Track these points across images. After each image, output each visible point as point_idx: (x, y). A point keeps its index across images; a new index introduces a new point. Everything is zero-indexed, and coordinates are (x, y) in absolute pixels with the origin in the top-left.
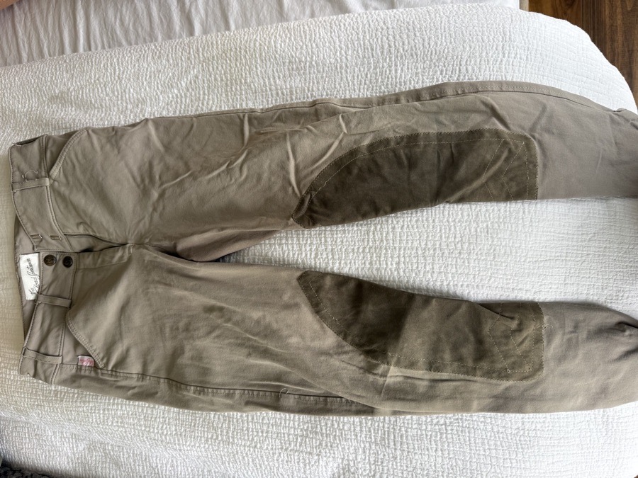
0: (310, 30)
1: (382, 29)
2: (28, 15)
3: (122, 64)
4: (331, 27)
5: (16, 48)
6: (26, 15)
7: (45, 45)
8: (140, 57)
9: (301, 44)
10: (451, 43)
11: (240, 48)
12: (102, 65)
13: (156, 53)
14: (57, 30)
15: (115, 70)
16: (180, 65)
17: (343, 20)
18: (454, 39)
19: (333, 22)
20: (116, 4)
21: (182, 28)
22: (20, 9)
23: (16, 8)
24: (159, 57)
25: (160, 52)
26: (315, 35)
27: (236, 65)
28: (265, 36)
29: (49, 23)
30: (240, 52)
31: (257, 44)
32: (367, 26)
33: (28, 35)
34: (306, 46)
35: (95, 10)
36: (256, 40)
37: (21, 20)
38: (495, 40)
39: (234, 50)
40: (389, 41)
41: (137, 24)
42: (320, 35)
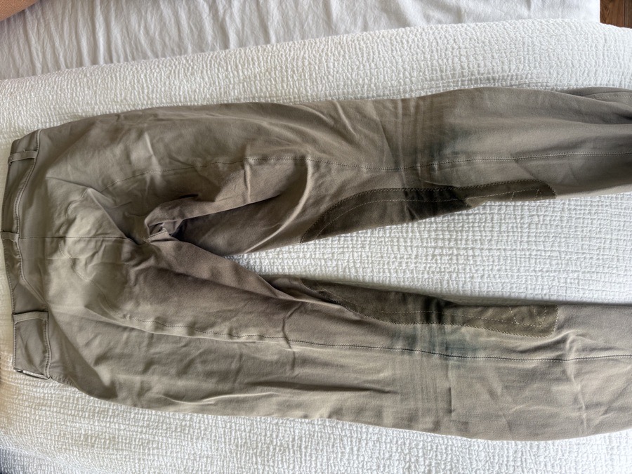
0: (367, 47)
1: (453, 49)
2: (42, 21)
3: (151, 81)
4: (392, 45)
5: (28, 57)
6: (39, 21)
7: (61, 54)
8: (170, 73)
9: (358, 63)
10: (535, 67)
11: (287, 67)
12: (128, 82)
13: (188, 69)
14: (74, 37)
15: (143, 88)
16: (217, 83)
17: (405, 36)
18: (539, 63)
19: (393, 38)
20: (139, 11)
21: (215, 38)
22: (32, 15)
23: (28, 13)
24: (192, 74)
25: (193, 68)
26: (374, 54)
27: (283, 87)
28: (314, 52)
29: (65, 34)
30: (287, 71)
31: (306, 63)
32: (434, 44)
33: (41, 43)
34: (364, 66)
35: (116, 16)
36: (304, 58)
37: (33, 26)
38: (588, 64)
39: (279, 68)
40: (461, 62)
41: (163, 33)
42: (379, 53)
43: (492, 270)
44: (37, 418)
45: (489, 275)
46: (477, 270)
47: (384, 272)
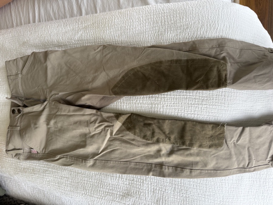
0: (130, 13)
1: (162, 13)
2: (16, 7)
3: (51, 28)
4: (139, 12)
5: (11, 20)
6: (15, 7)
7: (23, 20)
8: (58, 26)
9: (126, 20)
10: (193, 20)
11: (100, 22)
12: (43, 29)
13: (65, 24)
14: (27, 13)
15: (48, 32)
16: (75, 29)
17: (145, 9)
18: (195, 18)
19: (140, 10)
20: (51, 2)
21: (77, 12)
22: (13, 4)
23: (11, 4)
24: (66, 26)
25: (67, 23)
26: (132, 16)
27: (98, 30)
28: (110, 16)
29: (24, 11)
30: (100, 24)
31: (107, 20)
32: (155, 11)
33: (16, 16)
34: (128, 21)
35: (42, 4)
36: (106, 18)
37: (13, 9)
38: (214, 18)
39: (97, 23)
40: (165, 19)
41: (59, 11)
42: (134, 16)
43: (171, 103)
44: (8, 161)
45: (170, 105)
46: (165, 103)
47: (131, 104)
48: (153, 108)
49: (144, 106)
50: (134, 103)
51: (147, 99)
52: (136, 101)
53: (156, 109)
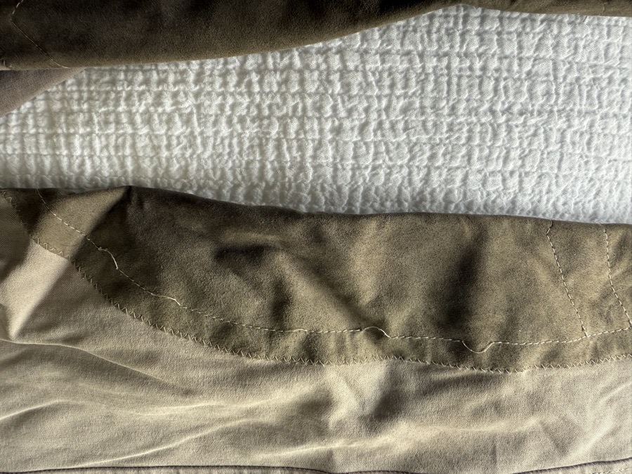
48: (271, 146)
49: (210, 132)
50: (138, 119)
51: (225, 84)
52: (150, 100)
53: (289, 149)
